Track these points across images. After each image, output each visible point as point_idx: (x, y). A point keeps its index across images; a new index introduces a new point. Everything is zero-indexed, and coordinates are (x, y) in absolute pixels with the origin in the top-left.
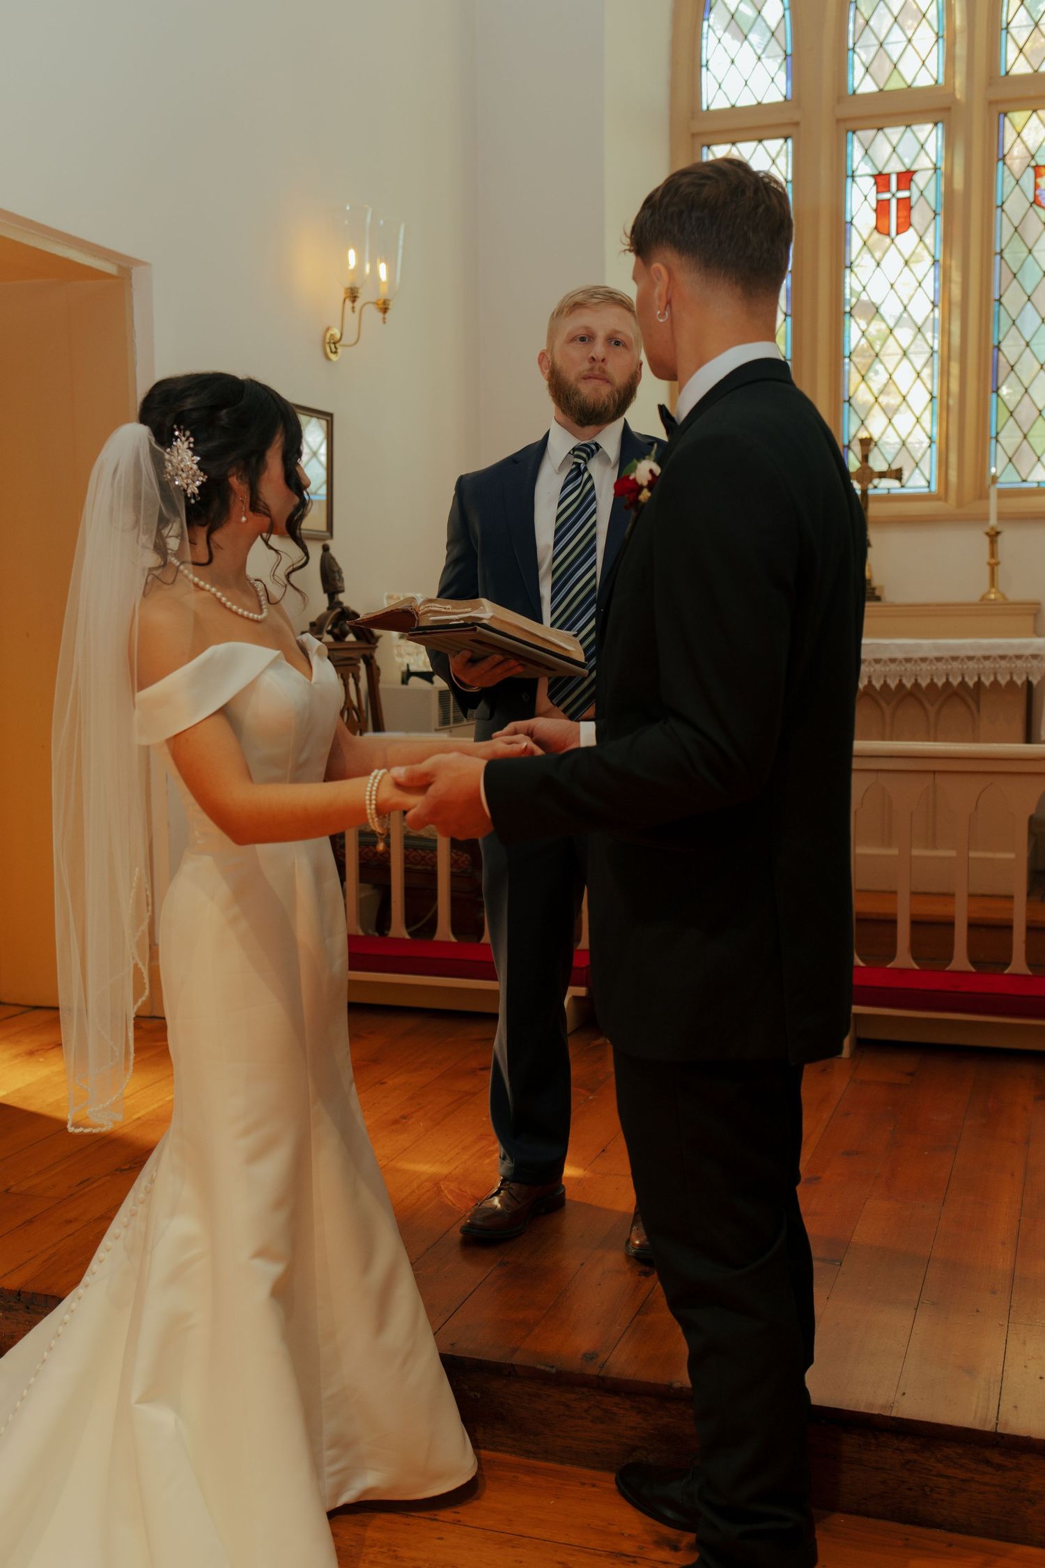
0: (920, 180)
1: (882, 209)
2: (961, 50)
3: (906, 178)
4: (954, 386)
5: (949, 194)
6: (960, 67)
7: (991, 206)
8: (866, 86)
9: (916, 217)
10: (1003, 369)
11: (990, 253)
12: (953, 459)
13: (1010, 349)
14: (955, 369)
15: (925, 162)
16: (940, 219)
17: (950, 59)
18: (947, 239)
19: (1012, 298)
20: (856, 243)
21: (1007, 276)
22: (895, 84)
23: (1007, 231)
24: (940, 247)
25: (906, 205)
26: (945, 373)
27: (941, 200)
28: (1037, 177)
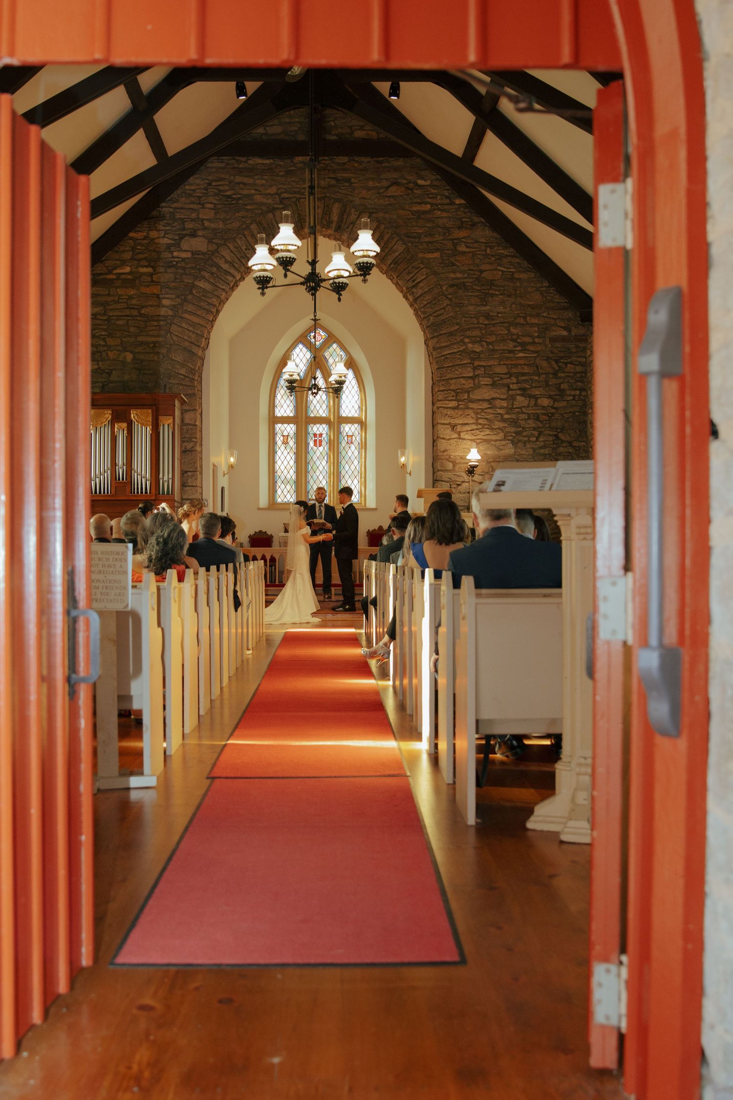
0: (324, 436)
1: (315, 441)
2: (332, 411)
3: (321, 435)
4: (332, 480)
5: (330, 440)
6: (332, 414)
7: (339, 443)
8: (312, 415)
9: (324, 443)
10: (342, 477)
11: (339, 453)
12: (332, 495)
13: (343, 472)
14: (332, 476)
15: (324, 432)
16: (328, 444)
17: (330, 411)
18: (330, 449)
19: (343, 462)
20: (310, 448)
21: (342, 458)
22: (318, 415)
23: (342, 448)
24: (328, 450)
25: (321, 441)
26: (330, 477)
27: (328, 440)
28: (348, 437)
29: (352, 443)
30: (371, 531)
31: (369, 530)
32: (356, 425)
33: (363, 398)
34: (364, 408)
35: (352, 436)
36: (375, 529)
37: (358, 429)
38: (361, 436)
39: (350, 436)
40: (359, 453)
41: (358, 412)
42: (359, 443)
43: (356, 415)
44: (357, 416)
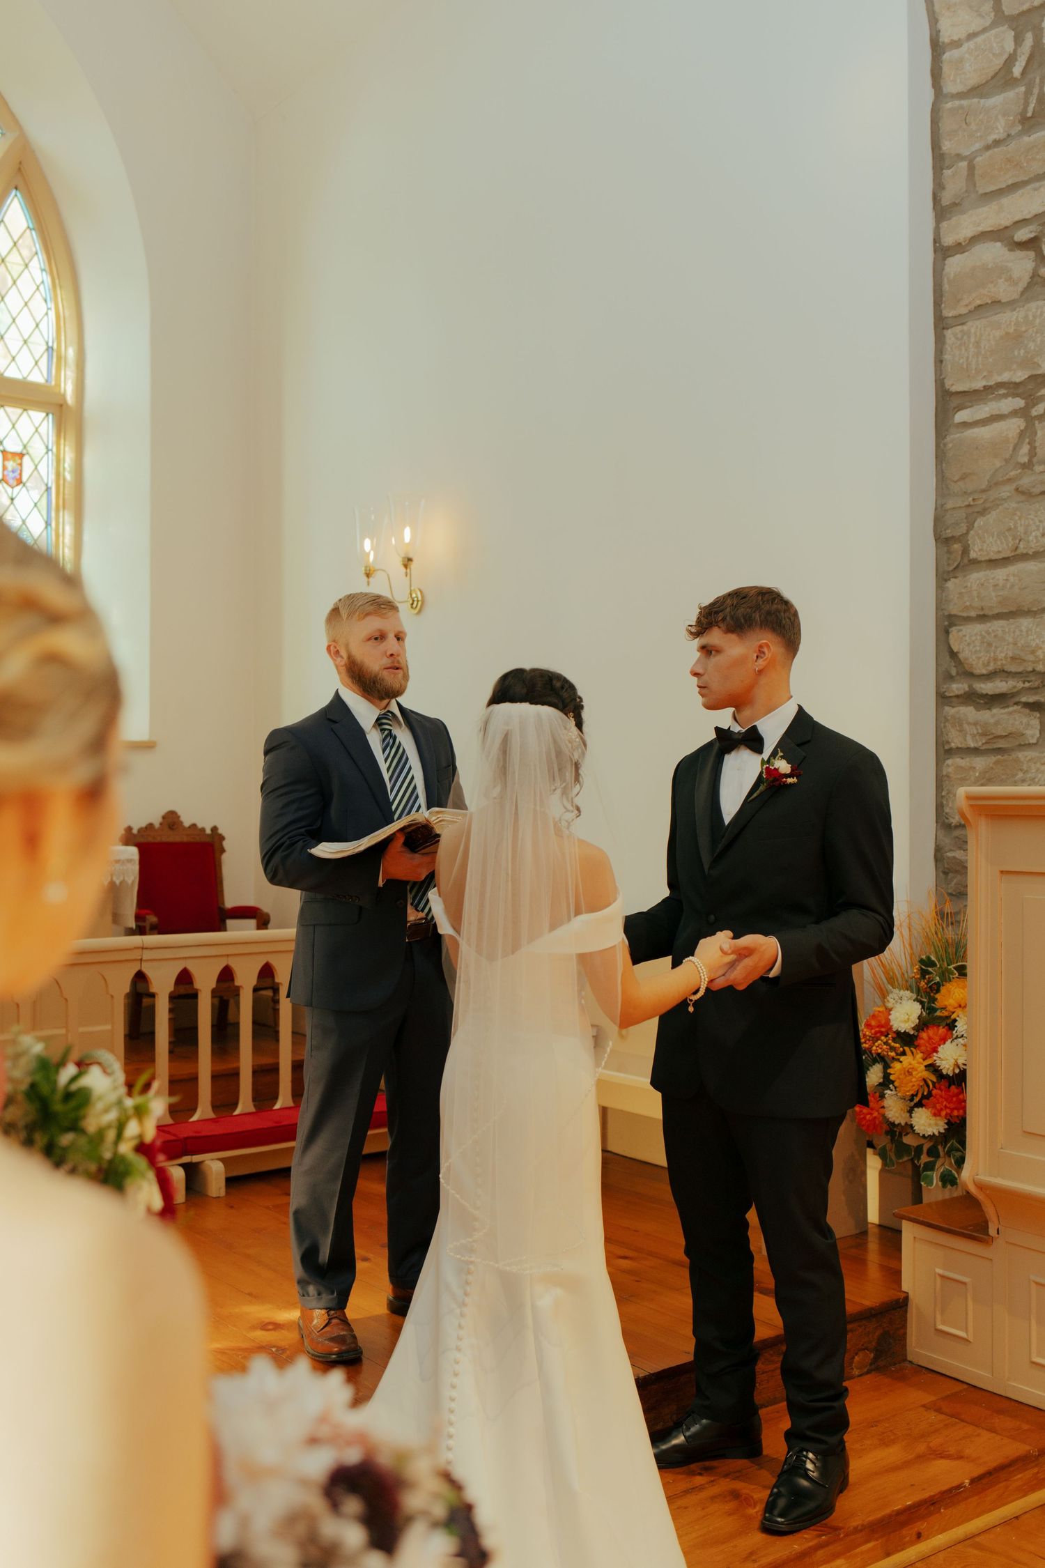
28: (5, 459)
29: (19, 481)
30: (135, 831)
31: (129, 829)
32: (38, 416)
33: (68, 313)
34: (71, 353)
35: (21, 455)
36: (151, 825)
37: (43, 430)
38: (59, 461)
39: (14, 454)
40: (48, 524)
41: (43, 363)
42: (48, 489)
43: (37, 377)
44: (41, 380)
